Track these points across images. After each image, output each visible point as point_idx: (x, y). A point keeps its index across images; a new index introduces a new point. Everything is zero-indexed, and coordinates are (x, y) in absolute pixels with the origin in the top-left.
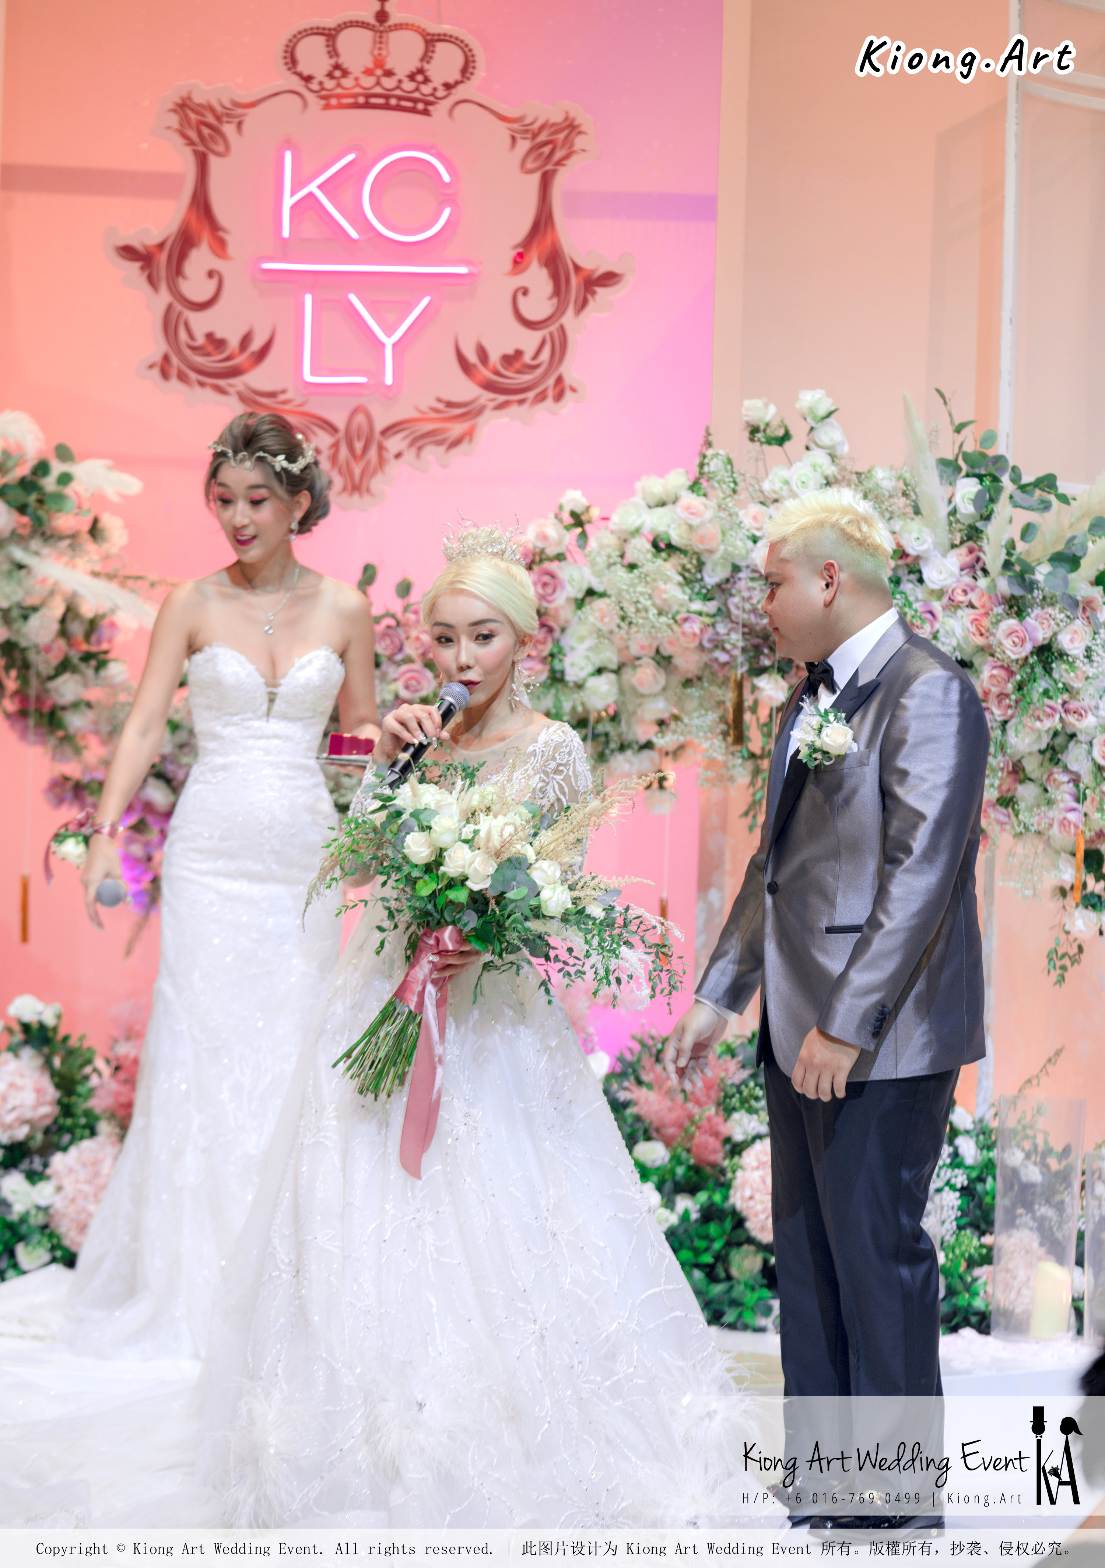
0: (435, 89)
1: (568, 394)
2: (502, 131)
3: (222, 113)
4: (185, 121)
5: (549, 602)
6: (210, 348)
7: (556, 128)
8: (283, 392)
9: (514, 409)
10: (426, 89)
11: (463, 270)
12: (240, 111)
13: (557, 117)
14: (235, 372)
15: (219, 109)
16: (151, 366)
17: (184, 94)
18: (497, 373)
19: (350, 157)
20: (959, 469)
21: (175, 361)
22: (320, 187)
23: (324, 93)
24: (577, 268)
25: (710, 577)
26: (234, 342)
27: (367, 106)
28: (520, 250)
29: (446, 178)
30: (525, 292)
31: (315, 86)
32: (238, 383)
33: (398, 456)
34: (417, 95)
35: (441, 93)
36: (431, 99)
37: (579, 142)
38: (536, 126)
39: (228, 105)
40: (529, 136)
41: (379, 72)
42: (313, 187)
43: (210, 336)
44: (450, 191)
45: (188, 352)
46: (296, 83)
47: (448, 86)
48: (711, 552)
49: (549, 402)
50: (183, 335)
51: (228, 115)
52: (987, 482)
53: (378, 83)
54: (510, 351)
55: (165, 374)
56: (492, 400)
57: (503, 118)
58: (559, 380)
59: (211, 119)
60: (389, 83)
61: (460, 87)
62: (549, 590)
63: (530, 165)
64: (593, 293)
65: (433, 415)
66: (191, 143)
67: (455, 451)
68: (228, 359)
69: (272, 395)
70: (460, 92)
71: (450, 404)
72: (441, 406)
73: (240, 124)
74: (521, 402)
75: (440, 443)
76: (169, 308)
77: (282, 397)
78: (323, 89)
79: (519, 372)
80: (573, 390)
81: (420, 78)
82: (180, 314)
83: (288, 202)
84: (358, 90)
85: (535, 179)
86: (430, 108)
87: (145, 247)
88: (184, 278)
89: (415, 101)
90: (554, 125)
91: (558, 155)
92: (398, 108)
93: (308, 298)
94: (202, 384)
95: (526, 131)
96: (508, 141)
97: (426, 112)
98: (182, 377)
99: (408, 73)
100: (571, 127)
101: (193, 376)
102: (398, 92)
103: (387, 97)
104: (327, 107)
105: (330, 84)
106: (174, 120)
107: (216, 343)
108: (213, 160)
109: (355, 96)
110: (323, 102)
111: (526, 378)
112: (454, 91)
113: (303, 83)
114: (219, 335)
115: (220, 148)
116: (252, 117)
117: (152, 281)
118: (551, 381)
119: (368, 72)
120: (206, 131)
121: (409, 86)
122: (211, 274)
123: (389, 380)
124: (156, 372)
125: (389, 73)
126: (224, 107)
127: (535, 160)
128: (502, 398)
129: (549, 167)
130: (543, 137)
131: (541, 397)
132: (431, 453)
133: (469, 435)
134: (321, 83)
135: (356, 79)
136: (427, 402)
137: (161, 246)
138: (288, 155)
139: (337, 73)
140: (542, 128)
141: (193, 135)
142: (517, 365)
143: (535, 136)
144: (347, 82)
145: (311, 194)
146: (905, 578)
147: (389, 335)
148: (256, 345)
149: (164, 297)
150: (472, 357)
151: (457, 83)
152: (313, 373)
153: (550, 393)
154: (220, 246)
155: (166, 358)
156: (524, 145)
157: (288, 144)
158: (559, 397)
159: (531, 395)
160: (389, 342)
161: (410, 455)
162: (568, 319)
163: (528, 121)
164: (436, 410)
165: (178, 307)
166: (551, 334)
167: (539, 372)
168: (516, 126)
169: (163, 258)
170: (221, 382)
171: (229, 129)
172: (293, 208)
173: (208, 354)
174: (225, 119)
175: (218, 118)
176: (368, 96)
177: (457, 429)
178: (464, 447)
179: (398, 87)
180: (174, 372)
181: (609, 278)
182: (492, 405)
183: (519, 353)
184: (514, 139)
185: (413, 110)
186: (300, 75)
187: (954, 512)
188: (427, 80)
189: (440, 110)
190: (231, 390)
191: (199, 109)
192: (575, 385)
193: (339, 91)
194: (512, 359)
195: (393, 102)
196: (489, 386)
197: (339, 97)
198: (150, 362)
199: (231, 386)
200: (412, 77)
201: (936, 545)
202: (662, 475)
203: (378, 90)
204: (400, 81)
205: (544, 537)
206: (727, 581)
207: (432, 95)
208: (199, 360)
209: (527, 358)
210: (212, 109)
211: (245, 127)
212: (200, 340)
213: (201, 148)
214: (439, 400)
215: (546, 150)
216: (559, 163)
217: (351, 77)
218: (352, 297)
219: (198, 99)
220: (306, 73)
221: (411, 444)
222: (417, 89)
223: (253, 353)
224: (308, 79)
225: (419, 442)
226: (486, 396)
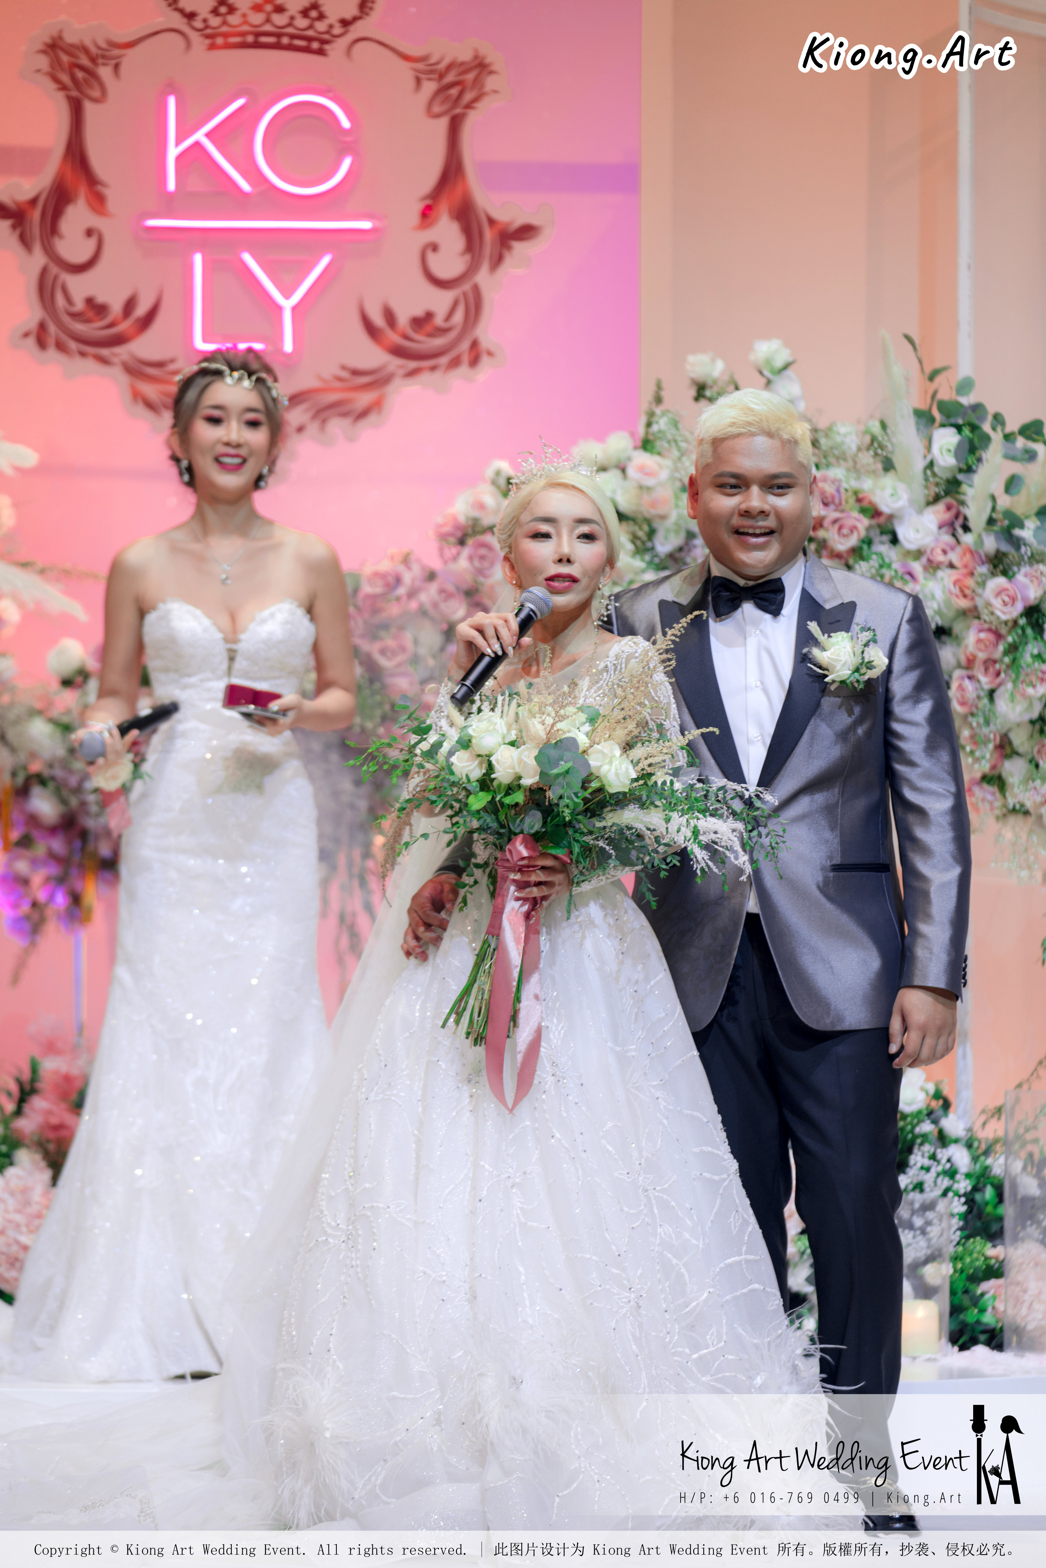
0: (331, 26)
1: (485, 360)
2: (405, 72)
3: (97, 55)
4: (56, 63)
5: (486, 576)
6: (90, 314)
7: (464, 68)
8: (172, 361)
9: (426, 377)
10: (321, 26)
11: (366, 225)
12: (116, 52)
13: (465, 55)
14: (119, 340)
15: (94, 50)
16: (26, 335)
17: (55, 34)
18: (406, 337)
19: (240, 102)
20: (932, 420)
21: (52, 329)
22: (208, 135)
23: (209, 31)
24: (491, 221)
25: (662, 544)
26: (116, 307)
27: (257, 45)
28: (428, 202)
29: (346, 124)
30: (435, 247)
31: (198, 24)
32: (122, 352)
33: (300, 429)
34: (310, 33)
35: (337, 30)
36: (326, 37)
37: (491, 83)
38: (442, 66)
39: (103, 45)
40: (435, 76)
41: (269, 8)
42: (200, 136)
43: (90, 301)
44: (349, 139)
45: (66, 320)
46: (178, 22)
47: (345, 23)
48: (663, 517)
49: (464, 369)
50: (60, 301)
51: (103, 57)
52: (966, 431)
53: (268, 20)
54: (419, 312)
55: (42, 343)
56: (401, 367)
57: (406, 58)
58: (475, 344)
59: (84, 61)
60: (280, 20)
61: (359, 24)
62: (486, 564)
63: (437, 109)
64: (509, 248)
65: (338, 384)
66: (63, 87)
67: (363, 423)
68: (111, 325)
69: (160, 365)
70: (359, 29)
71: (356, 373)
72: (345, 374)
73: (117, 67)
74: (433, 368)
75: (345, 415)
76: (44, 272)
77: (172, 367)
78: (207, 27)
79: (430, 335)
80: (490, 353)
81: (314, 14)
82: (56, 278)
83: (173, 152)
84: (246, 28)
85: (443, 124)
86: (326, 47)
87: (16, 203)
88: (61, 237)
89: (310, 39)
90: (462, 64)
91: (468, 97)
92: (290, 48)
93: (198, 258)
94: (83, 354)
95: (432, 72)
96: (411, 83)
97: (321, 52)
98: (61, 347)
99: (300, 8)
100: (481, 66)
101: (73, 345)
102: (290, 30)
103: (279, 36)
104: (212, 47)
105: (215, 21)
106: (43, 62)
107: (96, 308)
108: (89, 108)
109: (243, 34)
110: (208, 41)
111: (438, 342)
112: (352, 28)
113: (185, 20)
114: (100, 299)
115: (96, 93)
116: (130, 58)
117: (25, 241)
118: (465, 346)
119: (257, 8)
120: (80, 75)
121: (301, 23)
122: (89, 233)
123: (288, 347)
124: (31, 341)
125: (280, 9)
126: (99, 48)
127: (443, 103)
128: (412, 364)
129: (458, 111)
130: (450, 78)
131: (455, 363)
132: (337, 426)
133: (376, 406)
134: (205, 21)
135: (244, 15)
136: (331, 369)
137: (33, 202)
138: (172, 102)
139: (223, 10)
140: (449, 67)
141: (65, 78)
142: (428, 328)
143: (441, 76)
144: (233, 19)
145: (197, 144)
146: (877, 538)
147: (287, 296)
148: (141, 310)
149: (39, 259)
150: (378, 320)
151: (355, 19)
152: (205, 340)
153: (466, 358)
154: (98, 202)
155: (42, 326)
156: (430, 87)
157: (171, 88)
158: (474, 361)
159: (444, 360)
160: (288, 305)
161: (313, 428)
162: (483, 277)
163: (433, 60)
164: (340, 379)
165: (54, 270)
166: (465, 294)
167: (452, 335)
168: (420, 66)
169: (36, 215)
170: (105, 352)
171: (105, 72)
172: (179, 158)
173: (88, 321)
174: (100, 61)
175: (93, 60)
176: (258, 35)
177: (364, 399)
178: (372, 418)
179: (290, 25)
180: (51, 341)
181: (526, 232)
182: (401, 372)
183: (429, 316)
184: (418, 81)
185: (307, 50)
186: (181, 11)
187: (931, 465)
188: (321, 17)
189: (336, 49)
190: (116, 360)
191: (71, 50)
192: (493, 349)
193: (225, 29)
194: (422, 322)
195: (285, 40)
196: (398, 352)
197: (226, 35)
198: (26, 329)
199: (115, 355)
200: (305, 13)
201: (911, 502)
202: (601, 437)
203: (268, 28)
204: (292, 18)
205: (481, 506)
206: (681, 549)
207: (327, 32)
208: (79, 327)
209: (439, 321)
210: (86, 51)
211: (123, 69)
212: (79, 305)
213: (75, 93)
214: (344, 368)
215: (454, 92)
216: (469, 106)
217: (238, 13)
218: (247, 258)
219: (70, 38)
220: (188, 9)
221: (315, 416)
222: (311, 27)
223: (138, 320)
224: (191, 16)
225: (323, 413)
226: (395, 363)
